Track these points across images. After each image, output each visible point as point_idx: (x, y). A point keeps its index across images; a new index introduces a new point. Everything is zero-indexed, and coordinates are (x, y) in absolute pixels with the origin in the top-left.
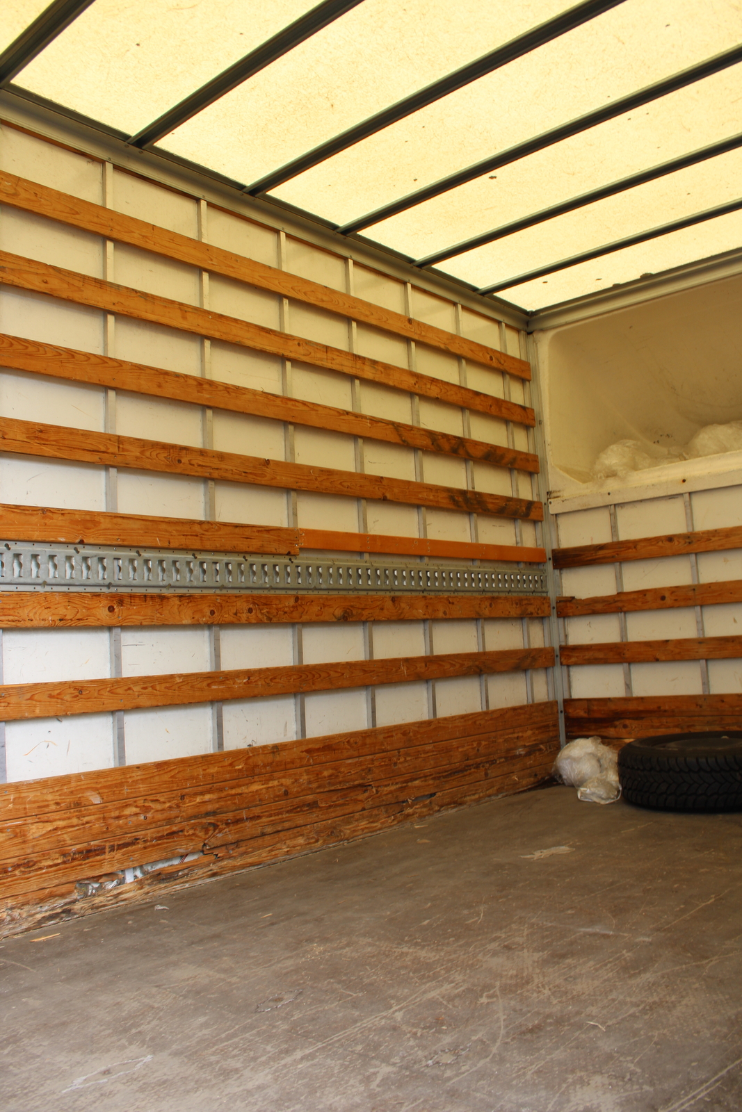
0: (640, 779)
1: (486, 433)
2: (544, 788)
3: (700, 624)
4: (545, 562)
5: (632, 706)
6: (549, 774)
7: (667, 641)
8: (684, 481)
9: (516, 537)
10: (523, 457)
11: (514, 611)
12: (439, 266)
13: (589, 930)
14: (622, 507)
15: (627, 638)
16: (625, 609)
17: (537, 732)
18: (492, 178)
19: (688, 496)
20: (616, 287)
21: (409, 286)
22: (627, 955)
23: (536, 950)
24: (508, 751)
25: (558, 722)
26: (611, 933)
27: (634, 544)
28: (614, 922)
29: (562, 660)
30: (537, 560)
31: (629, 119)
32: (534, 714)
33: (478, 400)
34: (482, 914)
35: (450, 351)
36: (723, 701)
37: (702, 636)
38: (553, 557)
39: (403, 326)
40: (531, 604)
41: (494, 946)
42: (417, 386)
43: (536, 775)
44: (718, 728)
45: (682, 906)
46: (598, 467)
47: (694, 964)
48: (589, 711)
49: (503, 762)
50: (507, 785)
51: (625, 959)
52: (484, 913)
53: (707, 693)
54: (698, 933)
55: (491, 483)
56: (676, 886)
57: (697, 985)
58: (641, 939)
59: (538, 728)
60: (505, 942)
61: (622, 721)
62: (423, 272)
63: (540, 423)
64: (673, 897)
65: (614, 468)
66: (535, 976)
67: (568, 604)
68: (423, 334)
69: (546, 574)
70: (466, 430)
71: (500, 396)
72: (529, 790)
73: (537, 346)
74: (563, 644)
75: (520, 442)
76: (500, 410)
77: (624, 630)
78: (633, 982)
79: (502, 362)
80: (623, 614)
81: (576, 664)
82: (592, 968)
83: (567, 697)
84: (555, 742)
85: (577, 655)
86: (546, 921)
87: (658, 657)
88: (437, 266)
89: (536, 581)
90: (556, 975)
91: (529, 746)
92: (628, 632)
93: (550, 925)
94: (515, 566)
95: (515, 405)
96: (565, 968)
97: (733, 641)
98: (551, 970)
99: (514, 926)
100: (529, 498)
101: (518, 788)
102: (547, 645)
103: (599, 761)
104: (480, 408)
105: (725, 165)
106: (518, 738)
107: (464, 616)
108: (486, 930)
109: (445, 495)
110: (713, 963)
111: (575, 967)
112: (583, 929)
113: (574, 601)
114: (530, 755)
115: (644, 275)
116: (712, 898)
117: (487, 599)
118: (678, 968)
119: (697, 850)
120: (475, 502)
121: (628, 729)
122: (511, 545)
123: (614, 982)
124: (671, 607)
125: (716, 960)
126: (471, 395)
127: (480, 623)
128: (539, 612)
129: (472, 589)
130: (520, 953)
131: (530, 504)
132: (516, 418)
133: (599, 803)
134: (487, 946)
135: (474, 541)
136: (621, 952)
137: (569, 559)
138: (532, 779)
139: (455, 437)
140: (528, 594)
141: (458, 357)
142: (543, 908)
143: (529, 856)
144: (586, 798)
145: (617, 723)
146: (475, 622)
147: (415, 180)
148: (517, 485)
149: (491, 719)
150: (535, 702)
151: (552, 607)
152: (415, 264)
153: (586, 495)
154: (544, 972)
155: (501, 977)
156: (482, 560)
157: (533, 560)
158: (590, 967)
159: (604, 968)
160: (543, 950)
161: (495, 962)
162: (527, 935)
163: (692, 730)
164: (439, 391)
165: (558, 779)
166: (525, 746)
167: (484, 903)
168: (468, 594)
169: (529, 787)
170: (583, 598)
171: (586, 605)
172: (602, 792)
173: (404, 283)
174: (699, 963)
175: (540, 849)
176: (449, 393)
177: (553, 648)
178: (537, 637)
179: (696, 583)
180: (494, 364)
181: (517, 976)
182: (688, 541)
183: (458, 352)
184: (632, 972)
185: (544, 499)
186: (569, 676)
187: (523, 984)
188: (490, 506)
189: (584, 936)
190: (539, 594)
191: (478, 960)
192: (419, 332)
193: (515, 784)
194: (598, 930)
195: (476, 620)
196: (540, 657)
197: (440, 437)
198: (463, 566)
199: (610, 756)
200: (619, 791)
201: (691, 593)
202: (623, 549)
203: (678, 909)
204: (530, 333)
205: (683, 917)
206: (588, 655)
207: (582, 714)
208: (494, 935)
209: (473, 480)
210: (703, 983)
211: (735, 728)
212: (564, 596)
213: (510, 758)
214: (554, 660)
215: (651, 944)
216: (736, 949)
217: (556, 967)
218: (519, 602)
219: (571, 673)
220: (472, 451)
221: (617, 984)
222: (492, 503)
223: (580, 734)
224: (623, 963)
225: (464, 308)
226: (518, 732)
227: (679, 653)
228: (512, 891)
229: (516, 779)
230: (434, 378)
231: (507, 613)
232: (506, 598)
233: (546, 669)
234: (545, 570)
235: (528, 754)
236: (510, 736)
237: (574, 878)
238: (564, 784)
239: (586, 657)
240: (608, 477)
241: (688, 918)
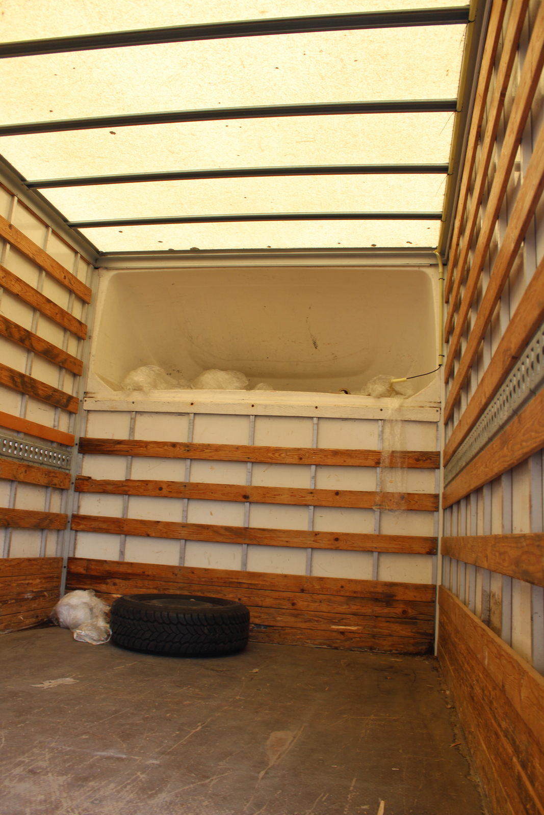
0: (129, 627)
1: (48, 333)
2: (42, 628)
3: (185, 513)
4: (72, 446)
5: (122, 569)
6: (48, 617)
7: (158, 522)
8: (192, 404)
9: (54, 421)
10: (72, 360)
11: (43, 480)
12: (44, 192)
13: (104, 753)
14: (141, 415)
15: (127, 516)
16: (130, 493)
17: (44, 581)
18: (112, 133)
19: (193, 415)
20: (171, 251)
21: (16, 199)
22: (143, 777)
23: (60, 774)
24: (19, 594)
25: (61, 575)
26: (124, 756)
27: (145, 444)
28: (124, 746)
29: (73, 525)
30: (67, 443)
31: (227, 126)
32: (44, 566)
33: (48, 306)
34: (3, 739)
35: (36, 261)
36: (193, 573)
37: (185, 522)
38: (80, 443)
39: (4, 229)
40: (56, 477)
41: (18, 771)
42: (4, 280)
43: (37, 617)
44: (186, 593)
45: (177, 733)
46: (127, 381)
47: (199, 783)
48: (87, 569)
49: (13, 603)
50: (14, 623)
51: (141, 781)
52: (5, 738)
53: (182, 565)
54: (196, 756)
55: (44, 374)
56: (168, 715)
57: (206, 803)
58: (151, 761)
59: (45, 578)
60: (29, 766)
61: (113, 580)
62: (30, 191)
63: (90, 338)
64: (168, 724)
65: (141, 384)
66: (63, 800)
67: (85, 482)
68: (19, 240)
69: (71, 456)
70: (34, 327)
71: (65, 308)
72: (31, 628)
73: (99, 280)
74: (75, 513)
75: (72, 348)
76: (63, 319)
77: (126, 509)
78: (152, 802)
79: (72, 283)
80: (127, 496)
81: (83, 531)
82: (114, 791)
83: (71, 555)
84: (56, 591)
85: (85, 523)
86: (64, 745)
87: (149, 533)
88: (42, 191)
89: (63, 460)
90: (83, 798)
91: (36, 592)
92: (129, 511)
93: (69, 749)
94: (49, 444)
95: (75, 318)
96: (89, 791)
97: (208, 529)
98: (77, 793)
99: (35, 751)
100: (70, 393)
101: (22, 627)
102: (63, 512)
103: (91, 610)
104: (48, 313)
105: (277, 185)
106: (28, 584)
107: (3, 477)
108: (9, 755)
109: (7, 374)
110: (214, 782)
111: (99, 789)
112: (99, 753)
113: (90, 480)
114: (35, 599)
115: (195, 248)
116: (199, 726)
117: (24, 466)
118: (187, 787)
119: (177, 686)
120: (29, 386)
121: (116, 587)
122: (50, 427)
123: (137, 803)
124: (165, 497)
125: (216, 779)
126: (44, 300)
127: (15, 484)
128: (62, 484)
129: (13, 456)
130: (45, 777)
131: (70, 398)
132: (73, 329)
133: (91, 644)
134: (13, 771)
135: (22, 417)
136: (136, 774)
137: (91, 447)
138: (34, 620)
139: (25, 330)
140: (56, 469)
141: (40, 268)
142: (60, 733)
143: (39, 686)
144: (81, 639)
145: (109, 581)
146: (10, 483)
147: (51, 111)
148: (63, 381)
149: (10, 566)
150: (46, 556)
151: (71, 482)
152: (25, 183)
153: (115, 400)
154: (71, 796)
155: (31, 802)
156: (25, 434)
157: (64, 443)
158: (112, 789)
159: (125, 789)
160: (66, 774)
161: (23, 788)
162: (49, 759)
163: (166, 592)
164: (20, 290)
165: (54, 622)
166: (32, 592)
167: (4, 728)
168: (10, 459)
169: (31, 626)
170: (98, 480)
171: (100, 485)
172: (94, 635)
173: (13, 195)
174: (203, 782)
175: (49, 680)
176: (27, 294)
177: (67, 515)
178: (55, 504)
179: (188, 481)
180: (66, 282)
181: (45, 801)
182: (187, 449)
183: (42, 264)
184: (150, 793)
185: (81, 397)
186: (76, 539)
187: (53, 809)
188: (40, 392)
189: (101, 760)
190: (64, 471)
191: (5, 786)
192: (15, 238)
193: (21, 622)
194: (112, 754)
195: (12, 481)
196: (56, 520)
197: (13, 326)
198: (10, 436)
199: (101, 607)
200: (109, 635)
201: (182, 488)
202: (136, 447)
203: (175, 735)
204: (96, 268)
205: (180, 742)
206: (94, 524)
207: (82, 571)
208: (18, 760)
209: (31, 367)
210: (210, 800)
211: (199, 594)
212: (83, 475)
213: (20, 600)
214: (66, 524)
215: (160, 766)
216: (229, 769)
217: (81, 791)
218: (48, 474)
219: (78, 537)
220: (35, 344)
221: (139, 804)
222: (42, 390)
223: (77, 586)
224: (140, 784)
225: (54, 232)
226: (29, 580)
227: (166, 533)
228: (29, 716)
229: (22, 618)
230: (19, 278)
231: (37, 480)
232: (38, 469)
233: (58, 531)
234: (71, 453)
235: (34, 599)
236: (23, 582)
237: (82, 706)
238: (59, 626)
239: (93, 526)
240: (135, 390)
241: (185, 743)
